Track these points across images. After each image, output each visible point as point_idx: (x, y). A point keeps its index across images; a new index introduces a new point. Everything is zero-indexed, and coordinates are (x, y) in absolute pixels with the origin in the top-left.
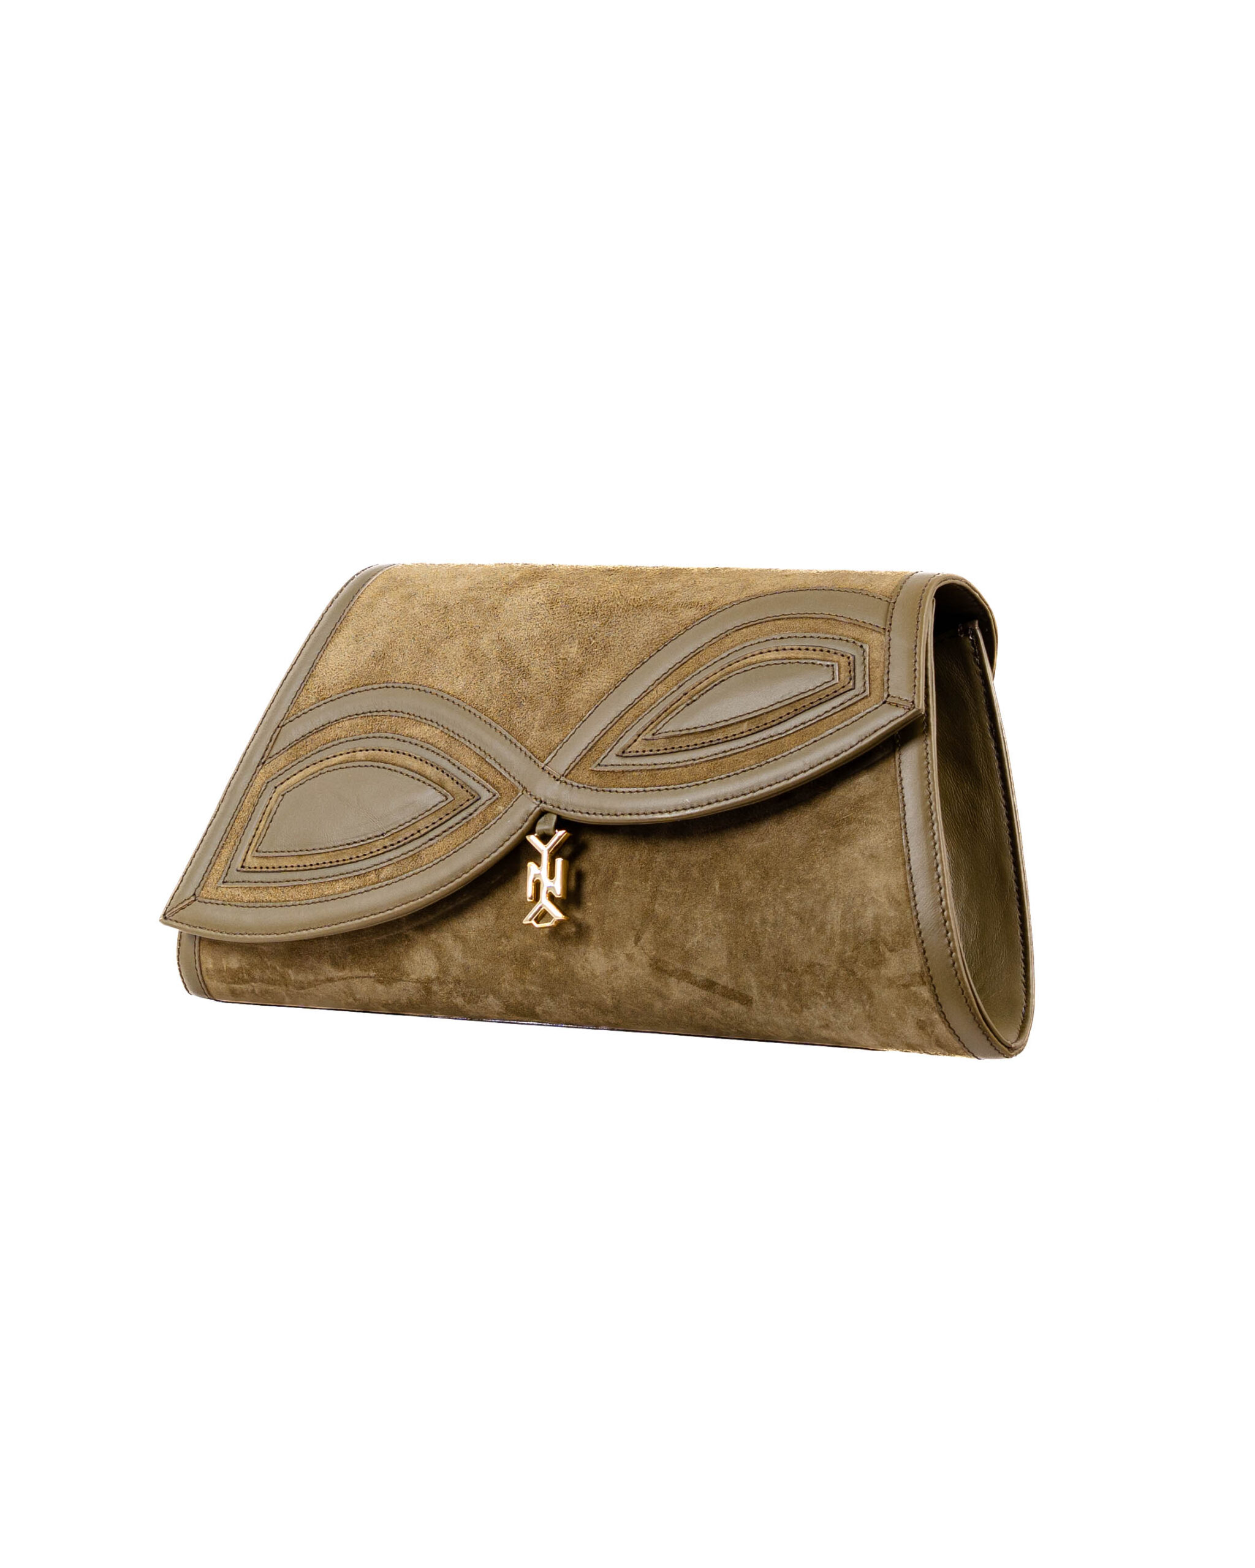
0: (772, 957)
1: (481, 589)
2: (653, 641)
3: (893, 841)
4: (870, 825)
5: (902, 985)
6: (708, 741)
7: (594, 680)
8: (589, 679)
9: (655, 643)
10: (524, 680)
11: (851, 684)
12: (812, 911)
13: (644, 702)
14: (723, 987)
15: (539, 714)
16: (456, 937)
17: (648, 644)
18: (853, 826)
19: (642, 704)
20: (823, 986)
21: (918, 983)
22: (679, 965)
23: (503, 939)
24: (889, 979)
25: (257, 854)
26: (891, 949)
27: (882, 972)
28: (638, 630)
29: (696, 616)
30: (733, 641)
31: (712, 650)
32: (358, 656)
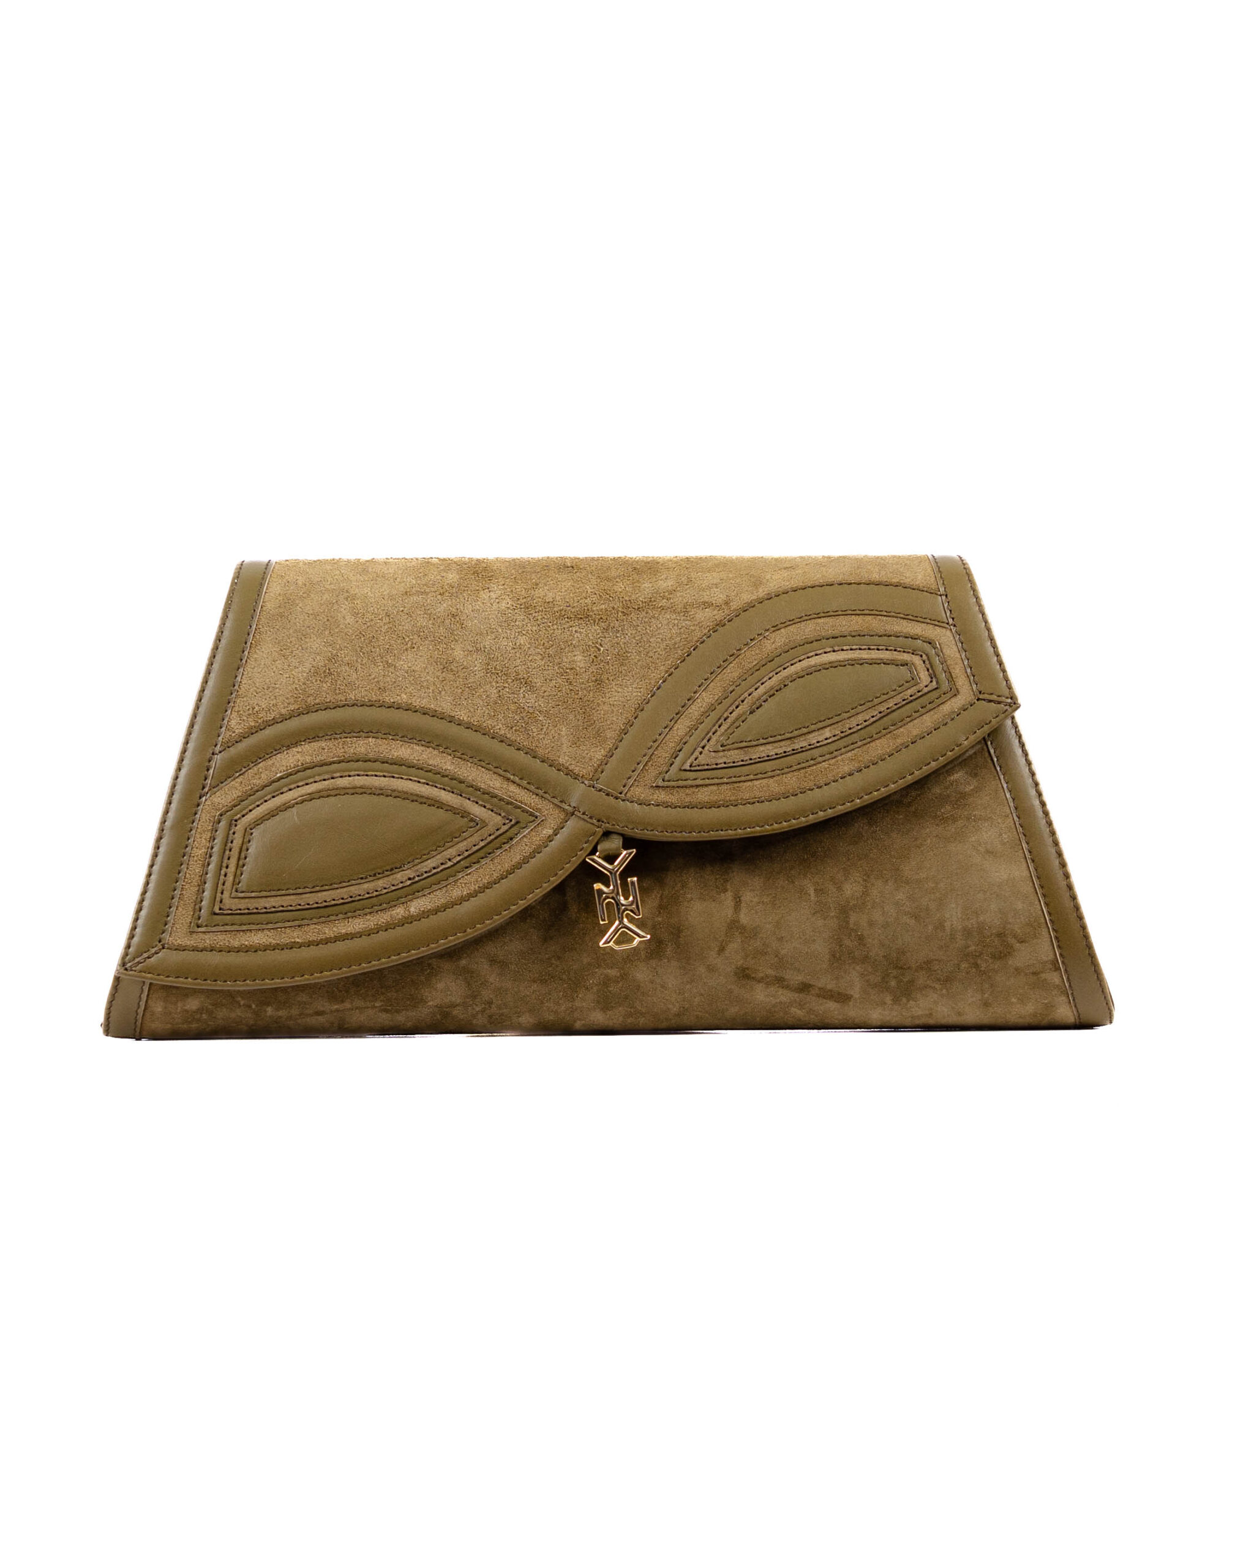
0: (883, 956)
1: (425, 593)
2: (677, 646)
3: (1009, 836)
4: (980, 822)
5: (1032, 974)
6: (791, 749)
7: (620, 690)
8: (612, 689)
9: (678, 647)
10: (530, 693)
11: (934, 683)
12: (927, 909)
13: (691, 711)
14: (820, 989)
15: (564, 729)
16: (493, 961)
17: (671, 649)
18: (960, 823)
19: (690, 713)
20: (939, 980)
21: (1051, 969)
22: (770, 972)
23: (553, 959)
24: (1017, 969)
25: (234, 894)
26: (1020, 940)
27: (1010, 962)
28: (652, 635)
29: (716, 617)
30: (774, 643)
31: (753, 653)
32: (293, 672)
